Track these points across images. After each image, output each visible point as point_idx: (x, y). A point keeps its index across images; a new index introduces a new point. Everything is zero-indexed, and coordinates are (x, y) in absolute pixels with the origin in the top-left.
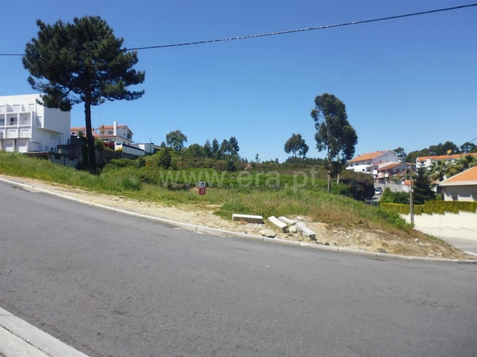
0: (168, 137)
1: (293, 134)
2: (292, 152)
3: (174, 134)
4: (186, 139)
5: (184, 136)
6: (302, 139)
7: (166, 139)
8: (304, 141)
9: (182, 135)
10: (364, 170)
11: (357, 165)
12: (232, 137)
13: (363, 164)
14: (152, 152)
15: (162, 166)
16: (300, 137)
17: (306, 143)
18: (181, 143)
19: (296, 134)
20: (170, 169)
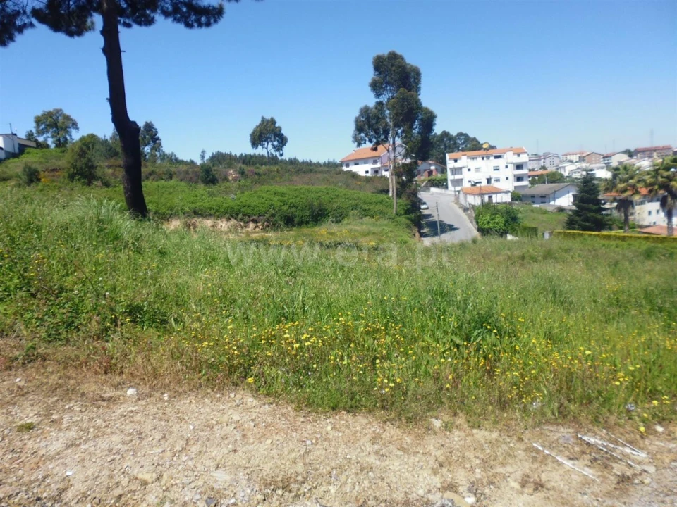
0: (38, 121)
1: (263, 118)
2: (260, 147)
3: (49, 115)
4: (75, 125)
5: (71, 120)
6: (277, 125)
7: (34, 124)
8: (280, 129)
9: (68, 118)
10: (367, 172)
11: (356, 164)
12: (147, 123)
13: (366, 163)
14: (17, 151)
15: (79, 180)
16: (273, 122)
17: (282, 132)
18: (68, 132)
19: (268, 117)
20: (97, 186)
